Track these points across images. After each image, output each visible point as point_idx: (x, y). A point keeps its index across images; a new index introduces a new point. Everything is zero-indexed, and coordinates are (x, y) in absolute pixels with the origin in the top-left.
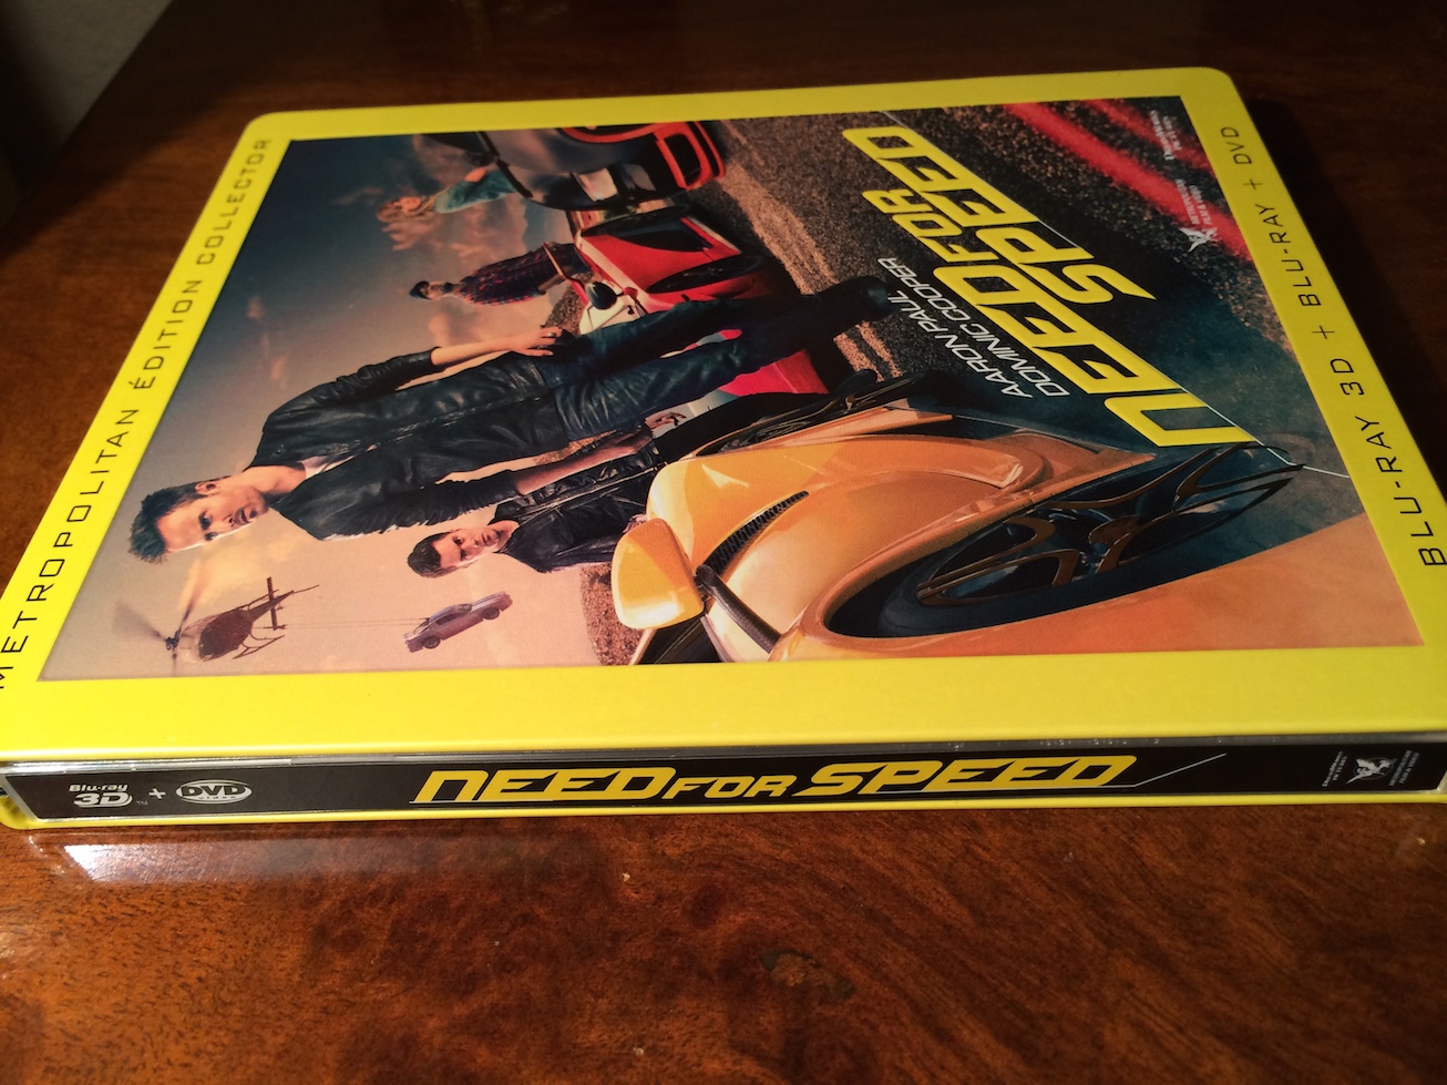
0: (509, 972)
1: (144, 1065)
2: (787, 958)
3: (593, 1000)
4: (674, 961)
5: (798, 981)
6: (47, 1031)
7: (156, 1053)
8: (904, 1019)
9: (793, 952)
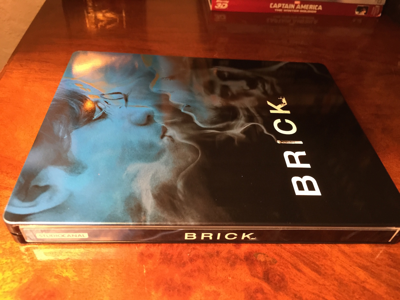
0: (193, 261)
1: (101, 290)
2: (260, 255)
3: (215, 267)
4: (233, 257)
5: (264, 260)
6: (71, 283)
7: (104, 287)
8: (290, 267)
9: (261, 253)
